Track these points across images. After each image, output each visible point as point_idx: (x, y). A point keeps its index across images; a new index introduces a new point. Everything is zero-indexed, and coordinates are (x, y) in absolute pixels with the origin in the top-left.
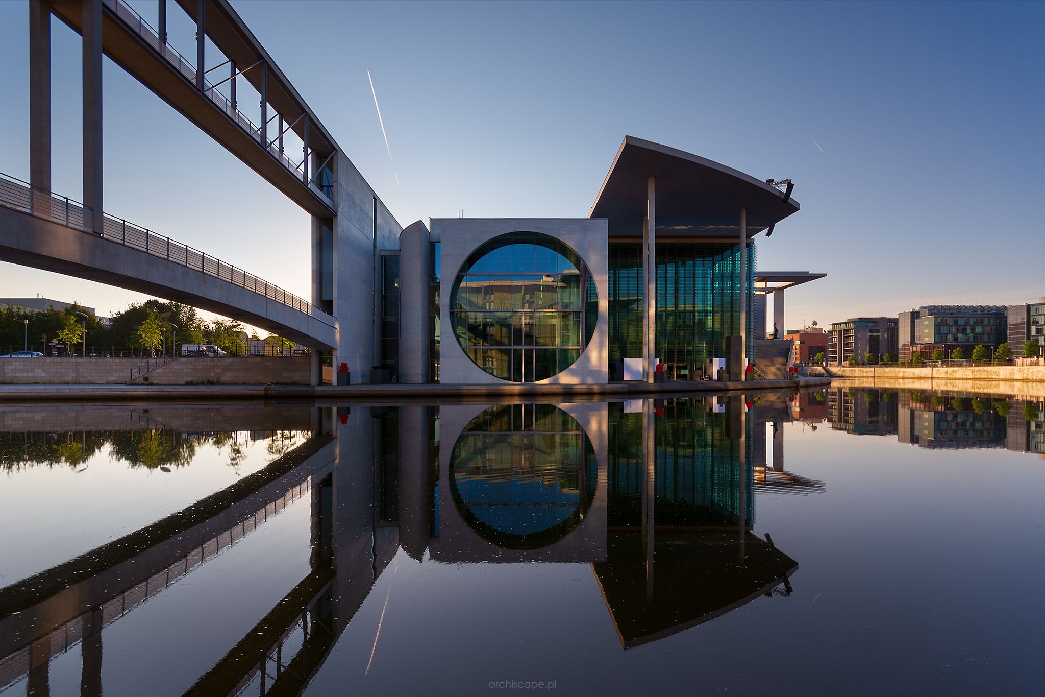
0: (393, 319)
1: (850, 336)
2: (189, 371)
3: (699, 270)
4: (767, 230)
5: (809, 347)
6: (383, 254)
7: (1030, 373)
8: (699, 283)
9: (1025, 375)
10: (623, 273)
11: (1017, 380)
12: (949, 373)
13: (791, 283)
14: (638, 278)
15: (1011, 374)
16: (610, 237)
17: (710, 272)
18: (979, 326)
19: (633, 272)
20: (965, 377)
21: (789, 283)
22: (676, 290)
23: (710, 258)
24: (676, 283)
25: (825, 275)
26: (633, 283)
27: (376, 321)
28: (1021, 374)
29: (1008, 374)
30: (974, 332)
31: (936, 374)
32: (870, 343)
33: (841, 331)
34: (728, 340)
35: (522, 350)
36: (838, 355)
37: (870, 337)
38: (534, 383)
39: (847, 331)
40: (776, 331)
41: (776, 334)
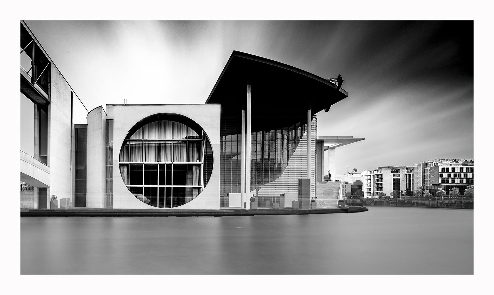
0: (82, 168)
1: (380, 179)
3: (279, 136)
4: (325, 109)
5: (351, 186)
6: (77, 127)
8: (279, 144)
10: (228, 137)
12: (449, 205)
13: (341, 144)
14: (239, 141)
17: (285, 137)
18: (470, 173)
19: (235, 137)
21: (339, 144)
22: (263, 148)
23: (287, 128)
24: (263, 144)
25: (364, 139)
26: (235, 144)
27: (72, 169)
30: (467, 176)
31: (440, 205)
32: (394, 184)
33: (374, 176)
34: (300, 181)
35: (164, 187)
36: (372, 192)
37: (394, 180)
38: (172, 208)
39: (378, 175)
40: (330, 175)
41: (330, 178)
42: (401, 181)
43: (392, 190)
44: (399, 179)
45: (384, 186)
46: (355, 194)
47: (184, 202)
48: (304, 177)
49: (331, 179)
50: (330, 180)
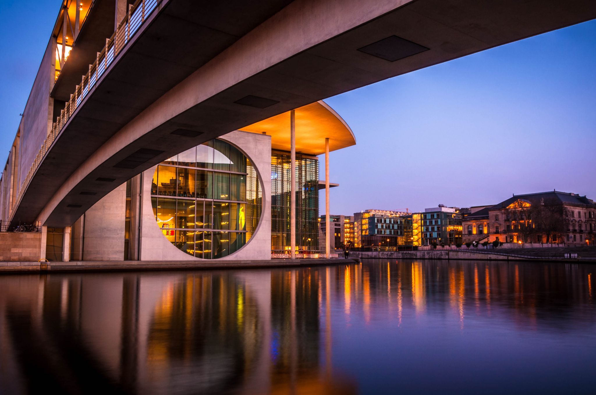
7: (433, 255)
9: (431, 256)
11: (426, 259)
12: (389, 255)
15: (423, 256)
20: (398, 257)
28: (428, 255)
29: (421, 255)
31: (381, 255)
35: (203, 232)
37: (336, 229)
43: (334, 240)
44: (340, 229)
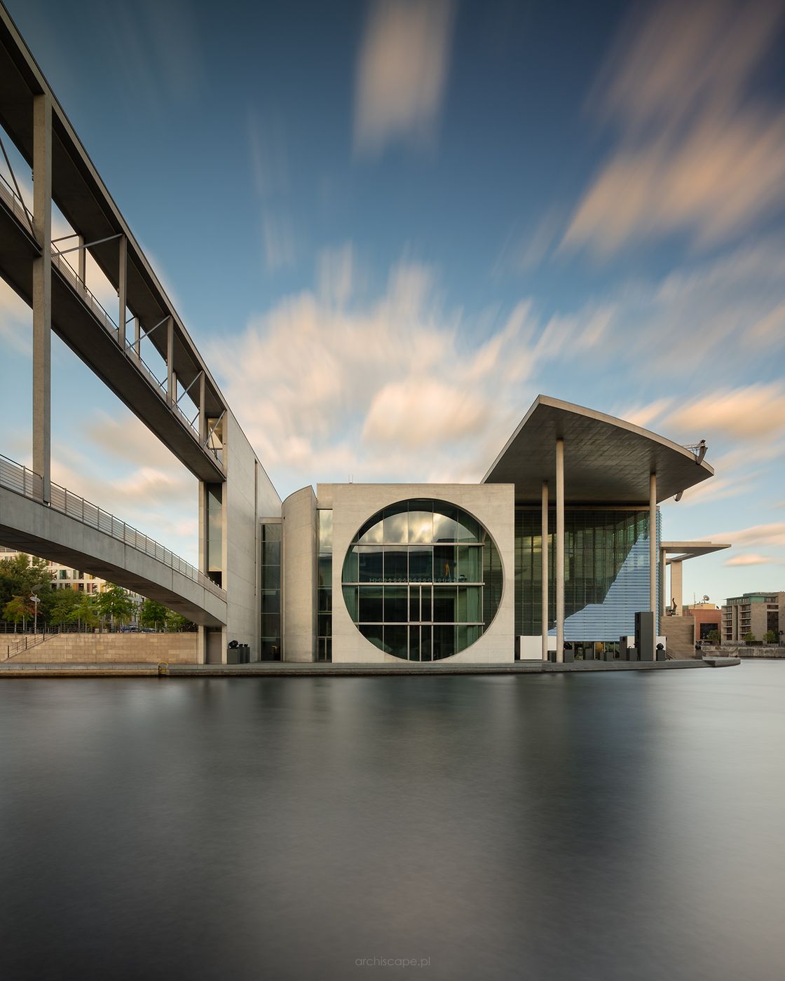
0: (274, 593)
1: (747, 612)
2: (70, 648)
3: (599, 540)
4: (675, 496)
5: (701, 624)
6: (264, 522)
10: (527, 541)
16: (516, 504)
21: (686, 555)
25: (730, 546)
27: (257, 594)
32: (769, 620)
33: (736, 607)
34: (638, 616)
35: (419, 626)
36: (733, 634)
37: (769, 613)
38: (432, 662)
39: (744, 607)
40: (675, 606)
41: (674, 610)
42: (780, 615)
43: (765, 631)
44: (778, 612)
45: (752, 624)
46: (706, 638)
47: (450, 652)
48: (642, 609)
49: (677, 611)
50: (674, 614)
